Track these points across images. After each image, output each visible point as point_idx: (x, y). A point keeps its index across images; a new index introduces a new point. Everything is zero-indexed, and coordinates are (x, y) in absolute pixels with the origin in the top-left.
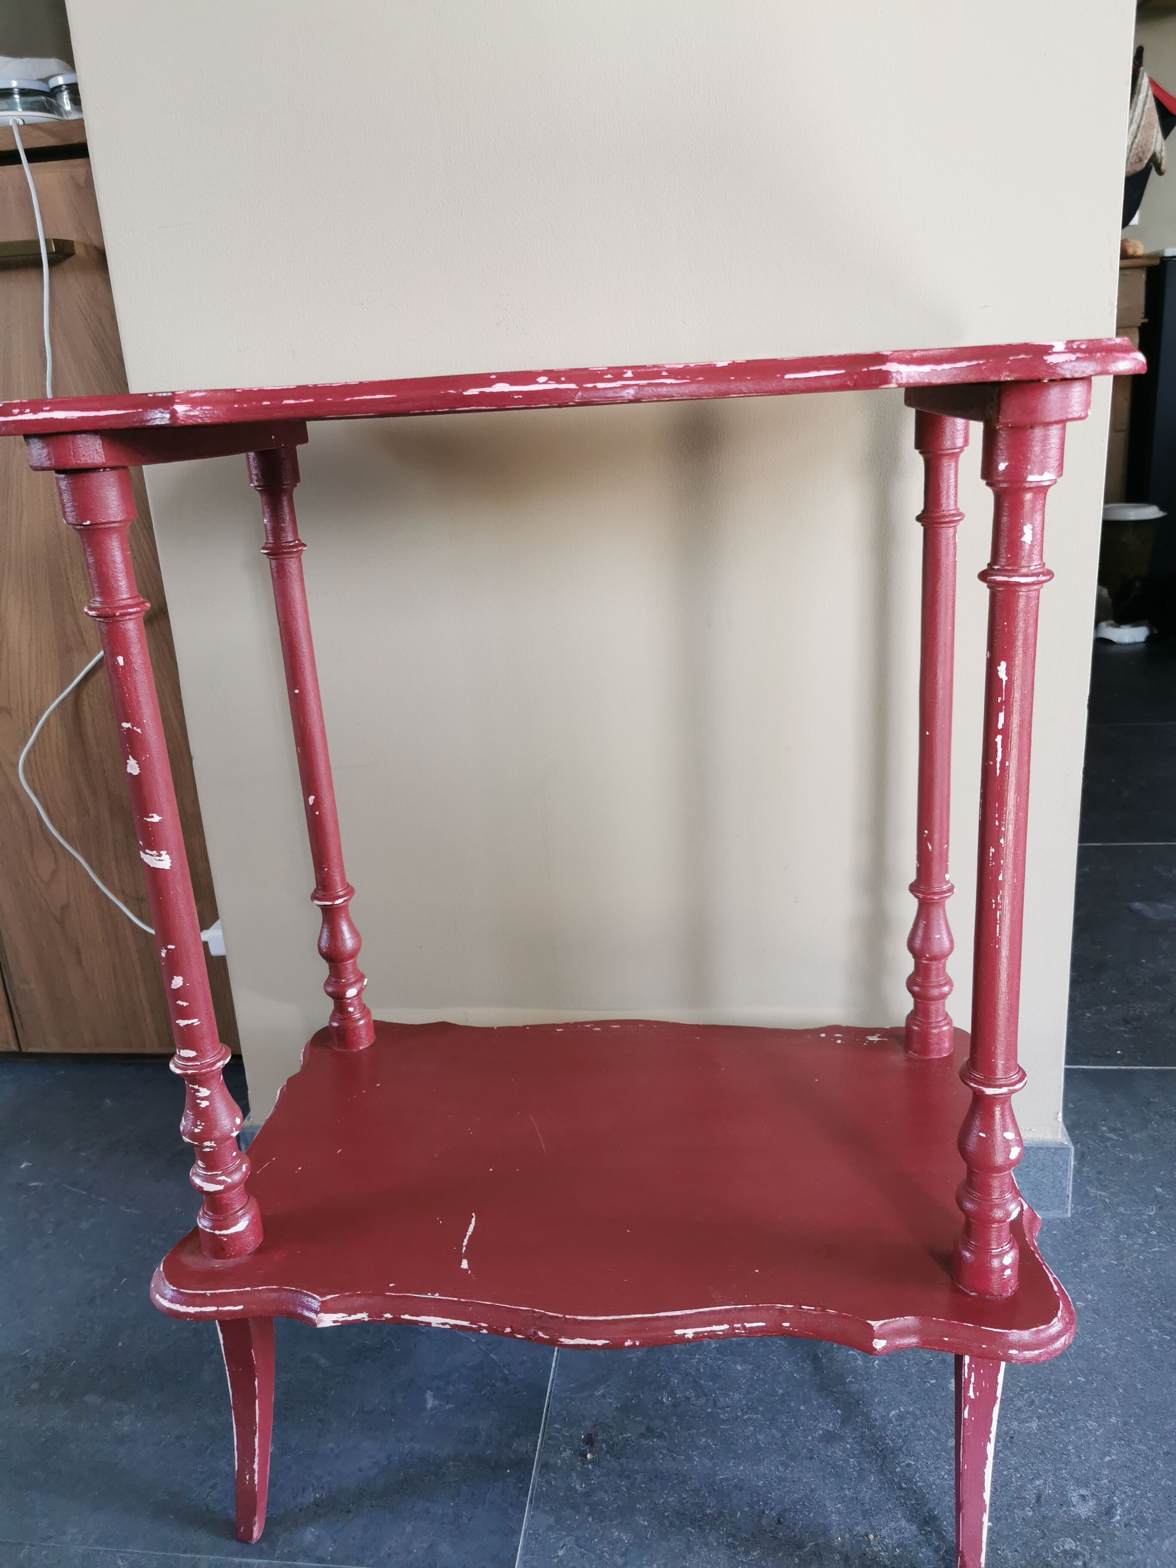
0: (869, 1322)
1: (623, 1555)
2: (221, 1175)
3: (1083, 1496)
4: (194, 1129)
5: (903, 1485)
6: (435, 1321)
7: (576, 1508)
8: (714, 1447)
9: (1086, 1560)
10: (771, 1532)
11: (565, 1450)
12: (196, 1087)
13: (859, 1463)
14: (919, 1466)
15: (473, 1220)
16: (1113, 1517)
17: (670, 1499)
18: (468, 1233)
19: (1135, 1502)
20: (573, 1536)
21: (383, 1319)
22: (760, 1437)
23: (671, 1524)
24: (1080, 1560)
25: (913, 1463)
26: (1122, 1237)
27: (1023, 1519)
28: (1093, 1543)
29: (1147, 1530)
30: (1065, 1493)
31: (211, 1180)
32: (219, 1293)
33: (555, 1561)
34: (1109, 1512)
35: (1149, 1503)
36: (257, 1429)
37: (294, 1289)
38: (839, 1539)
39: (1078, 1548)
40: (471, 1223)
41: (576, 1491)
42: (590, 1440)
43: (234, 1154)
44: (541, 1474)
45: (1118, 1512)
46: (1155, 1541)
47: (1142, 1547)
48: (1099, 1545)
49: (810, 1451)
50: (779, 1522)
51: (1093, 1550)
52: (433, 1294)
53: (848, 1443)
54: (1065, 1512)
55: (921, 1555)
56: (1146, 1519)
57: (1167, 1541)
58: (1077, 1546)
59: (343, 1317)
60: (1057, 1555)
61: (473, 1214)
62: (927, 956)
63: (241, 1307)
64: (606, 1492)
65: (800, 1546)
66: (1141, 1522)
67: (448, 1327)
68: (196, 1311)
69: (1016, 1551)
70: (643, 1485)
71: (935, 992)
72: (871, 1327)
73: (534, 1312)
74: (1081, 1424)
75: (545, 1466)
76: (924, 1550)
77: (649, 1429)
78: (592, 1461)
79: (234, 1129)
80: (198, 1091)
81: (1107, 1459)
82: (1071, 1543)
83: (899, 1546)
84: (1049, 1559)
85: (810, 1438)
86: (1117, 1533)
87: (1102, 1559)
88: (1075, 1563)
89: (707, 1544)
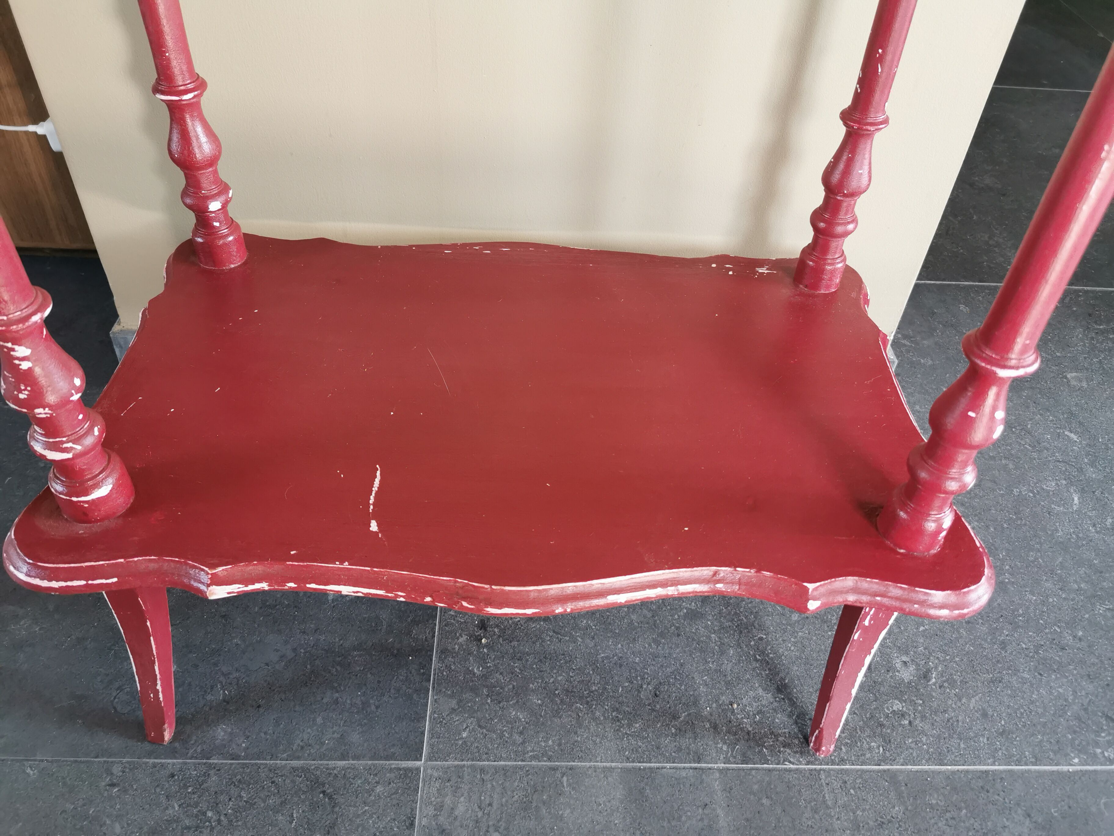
0: (805, 584)
1: (521, 733)
2: (67, 442)
3: (905, 663)
4: (18, 395)
5: (758, 657)
6: (346, 590)
7: (474, 690)
8: (594, 627)
9: (912, 720)
10: (649, 705)
11: (461, 635)
12: (9, 345)
13: (720, 638)
14: (770, 640)
15: (378, 473)
16: (929, 681)
17: (559, 678)
18: (373, 489)
19: (946, 666)
20: (474, 717)
21: (286, 587)
22: (634, 617)
23: (562, 701)
24: (906, 719)
25: (764, 637)
28: (915, 703)
29: (957, 690)
30: (890, 660)
31: (56, 447)
32: (87, 566)
33: (460, 742)
34: (926, 676)
35: (957, 666)
36: (156, 659)
37: (177, 559)
38: (708, 708)
39: (904, 709)
40: (376, 477)
41: (474, 674)
42: (483, 626)
43: (81, 417)
44: (440, 659)
45: (934, 675)
46: (964, 700)
47: (953, 706)
48: (920, 705)
49: (678, 628)
50: (656, 695)
51: (916, 710)
52: (342, 563)
53: (708, 620)
54: (891, 677)
55: (777, 720)
56: (955, 681)
57: (973, 700)
58: (903, 707)
59: (239, 588)
60: (887, 716)
61: (378, 466)
62: (845, 192)
63: (115, 580)
64: (501, 674)
65: (675, 717)
66: (952, 683)
67: (360, 595)
68: (60, 585)
70: (535, 666)
72: (807, 589)
73: (456, 582)
75: (444, 652)
76: (779, 716)
78: (486, 646)
79: (73, 392)
80: (13, 350)
81: (922, 628)
82: (898, 704)
83: (758, 713)
84: (882, 719)
85: (676, 617)
86: (934, 694)
87: (923, 718)
88: (902, 722)
89: (595, 719)
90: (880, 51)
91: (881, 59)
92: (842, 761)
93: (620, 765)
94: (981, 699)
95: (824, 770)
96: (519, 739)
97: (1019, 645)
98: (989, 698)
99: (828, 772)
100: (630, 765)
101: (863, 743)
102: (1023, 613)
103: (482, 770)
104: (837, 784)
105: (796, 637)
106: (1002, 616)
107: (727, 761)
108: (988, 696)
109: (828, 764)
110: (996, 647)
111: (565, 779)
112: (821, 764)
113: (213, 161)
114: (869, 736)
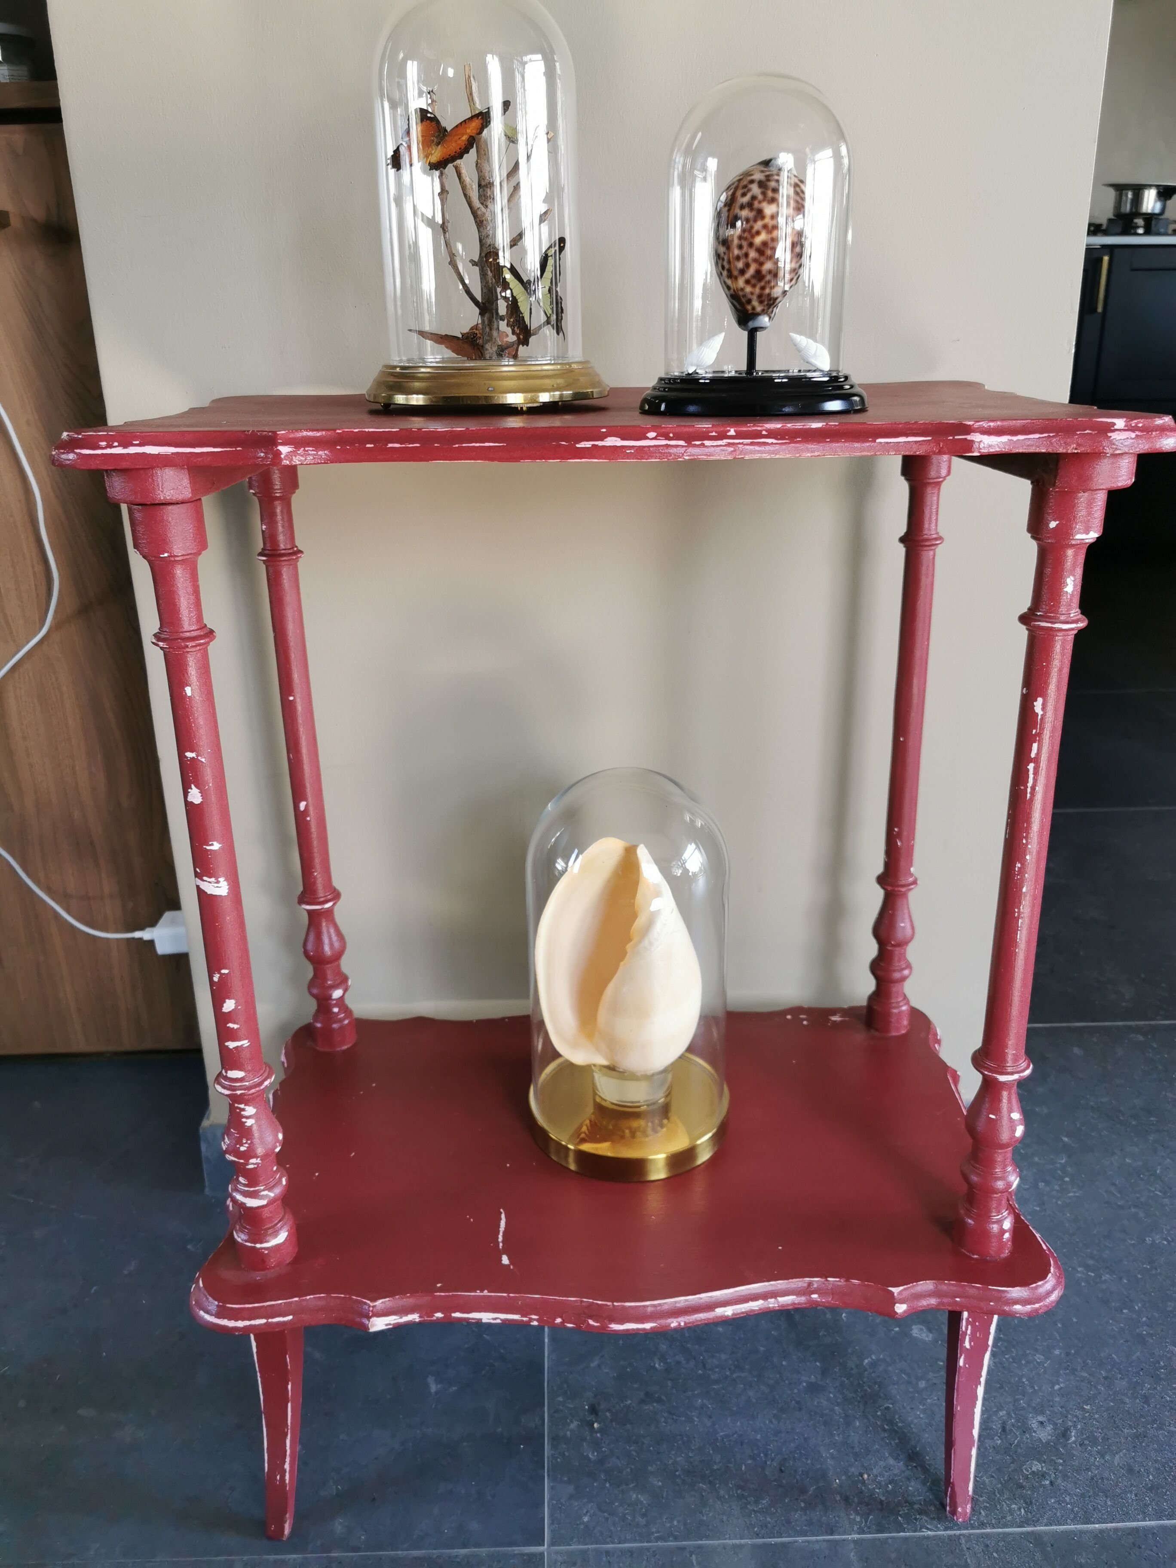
0: (890, 1289)
1: (644, 1515)
2: (264, 1190)
3: (1042, 1423)
4: (239, 1148)
5: (886, 1427)
6: (486, 1317)
7: (591, 1476)
8: (710, 1406)
9: (1053, 1479)
10: (775, 1480)
11: (572, 1421)
12: (242, 1106)
13: (843, 1409)
14: (897, 1409)
15: (503, 1216)
16: (1069, 1439)
17: (679, 1459)
18: (500, 1229)
19: (1085, 1423)
20: (593, 1502)
21: (435, 1318)
22: (751, 1393)
23: (684, 1482)
24: (1047, 1479)
25: (891, 1406)
26: (1041, 1185)
27: (994, 1447)
28: (1055, 1463)
29: (1099, 1448)
30: (1025, 1420)
31: (254, 1195)
32: (268, 1306)
33: (582, 1527)
34: (1065, 1434)
35: (1097, 1423)
36: (289, 1431)
37: (343, 1296)
38: (837, 1481)
39: (1044, 1469)
40: (501, 1219)
41: (589, 1459)
42: (594, 1410)
43: (275, 1168)
44: (554, 1447)
45: (1073, 1434)
46: (1107, 1457)
47: (1096, 1463)
48: (1061, 1464)
49: (798, 1403)
50: (782, 1471)
51: (1056, 1470)
52: (482, 1291)
53: (830, 1392)
54: (1028, 1438)
55: (910, 1488)
56: (1096, 1439)
57: (1117, 1456)
58: (1042, 1467)
59: (395, 1320)
60: (1026, 1478)
61: (502, 1210)
62: (893, 943)
63: (290, 1317)
64: (618, 1458)
65: (803, 1491)
66: (1094, 1441)
67: (499, 1321)
68: (245, 1324)
69: (993, 1477)
70: (651, 1448)
71: (897, 975)
72: (892, 1293)
73: (582, 1302)
74: (1030, 1358)
75: (554, 1439)
76: (912, 1483)
77: (647, 1394)
78: (600, 1430)
79: (278, 1144)
80: (244, 1110)
81: (1057, 1387)
82: (1037, 1465)
83: (891, 1482)
84: (1021, 1481)
85: (796, 1391)
86: (1075, 1453)
87: (1065, 1477)
88: (1043, 1483)
89: (719, 1498)
90: (896, 829)
91: (899, 835)
92: (982, 1525)
93: (749, 1541)
94: (1125, 1455)
95: (964, 1535)
96: (642, 1521)
97: (1162, 1398)
98: (1133, 1454)
99: (968, 1537)
100: (760, 1541)
101: (1003, 1505)
102: (1165, 1366)
103: (607, 1553)
104: (978, 1548)
105: (924, 1405)
106: (1142, 1369)
107: (862, 1532)
108: (1133, 1452)
109: (967, 1529)
110: (1138, 1401)
111: (694, 1557)
112: (959, 1529)
113: (338, 956)
114: (1008, 1499)
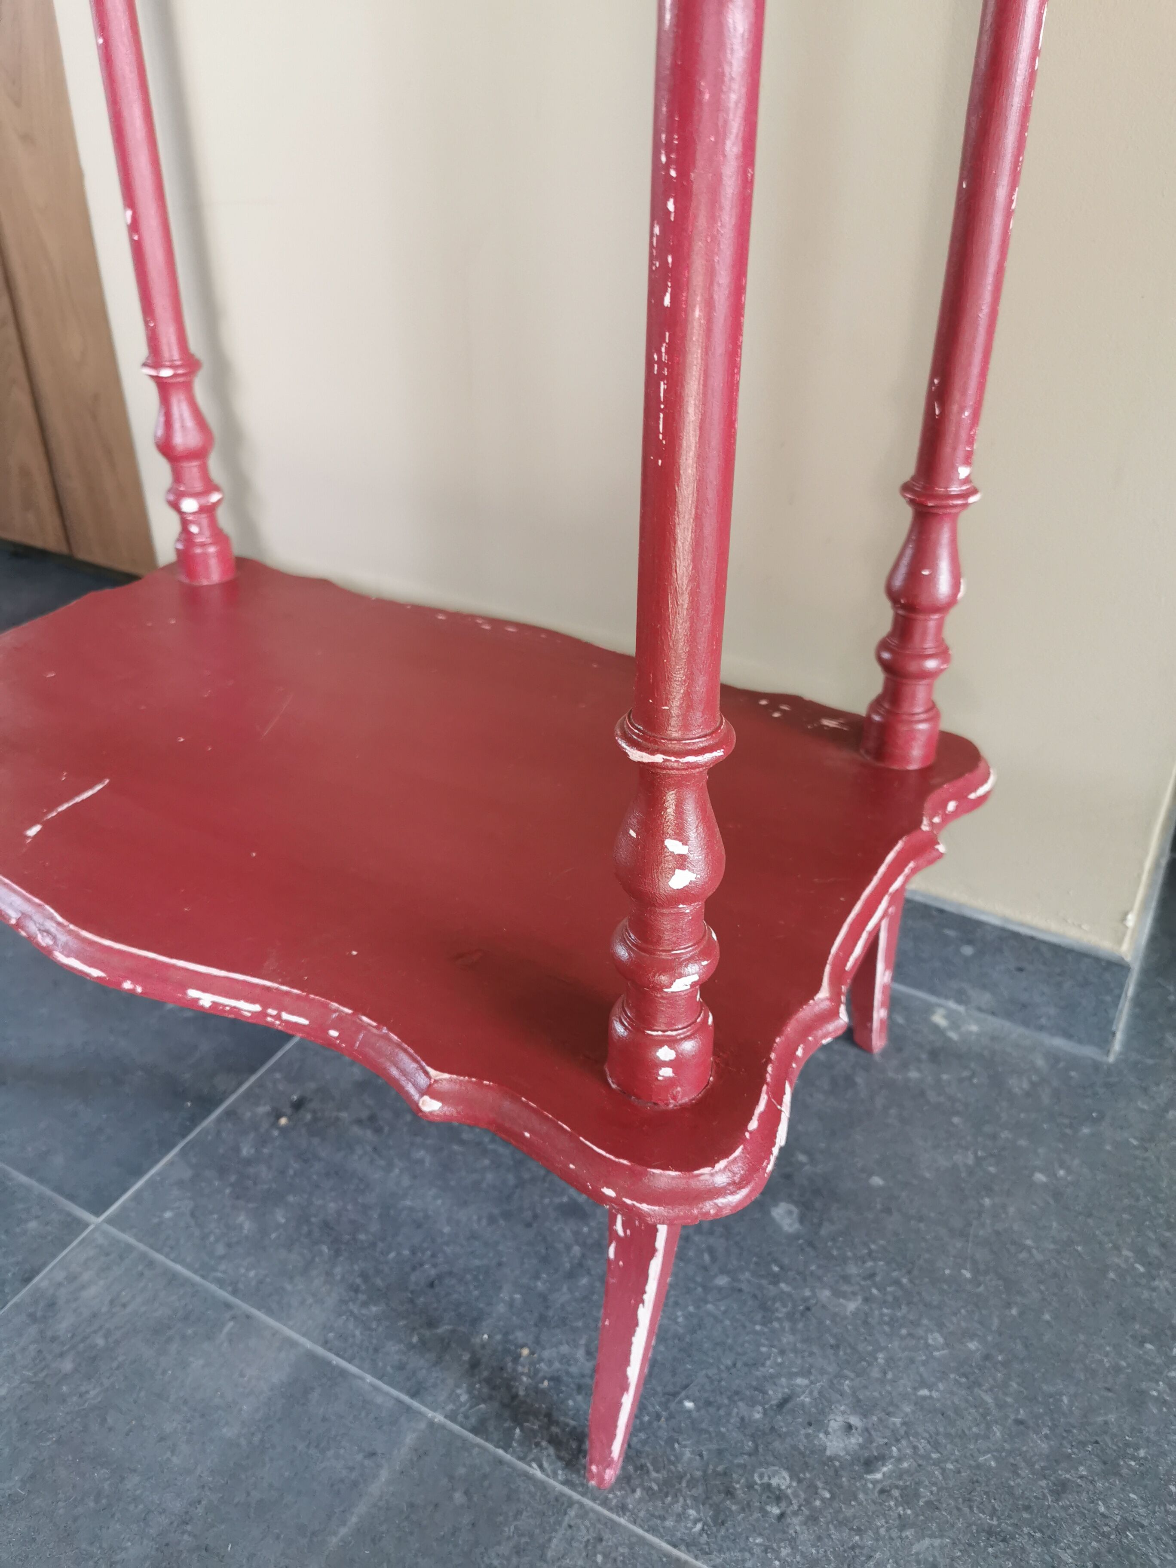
1: (229, 1245)
3: (849, 1427)
7: (223, 1172)
8: (428, 1164)
9: (788, 1512)
10: (412, 1291)
11: (264, 1104)
16: (869, 1472)
17: (331, 1205)
18: (79, 797)
19: (919, 1466)
20: (195, 1201)
22: (490, 1176)
23: (310, 1233)
24: (780, 1507)
27: (742, 1419)
28: (816, 1493)
29: (909, 1512)
30: (827, 1409)
34: (869, 1464)
35: (940, 1477)
38: (486, 1336)
39: (789, 1491)
41: (240, 1153)
42: (298, 1105)
44: (220, 1120)
45: (885, 1469)
46: (909, 1533)
47: (882, 1531)
48: (823, 1500)
49: (535, 1217)
50: (431, 1285)
51: (808, 1502)
54: (807, 1436)
55: (571, 1403)
56: (917, 1496)
57: (927, 1542)
58: (789, 1487)
60: (750, 1486)
64: (269, 1168)
65: (431, 1324)
66: (909, 1497)
69: (701, 1455)
70: (315, 1177)
74: (920, 1332)
75: (229, 1113)
77: (372, 1118)
78: (284, 1130)
81: (924, 1392)
82: (784, 1478)
83: (551, 1379)
84: (738, 1486)
85: (547, 1201)
86: (861, 1496)
87: (813, 1519)
88: (769, 1508)
89: (329, 1274)
92: (622, 1509)
93: (308, 1344)
94: (942, 1547)
95: (582, 1505)
96: (221, 1250)
97: (1093, 1502)
98: (959, 1554)
99: (584, 1512)
100: (320, 1351)
101: (677, 1502)
102: (1145, 1459)
103: (151, 1264)
104: (584, 1535)
105: (698, 1307)
106: (1097, 1442)
107: (452, 1417)
108: (961, 1551)
109: (594, 1500)
110: (1043, 1483)
111: (231, 1324)
112: (583, 1494)
114: (695, 1499)
